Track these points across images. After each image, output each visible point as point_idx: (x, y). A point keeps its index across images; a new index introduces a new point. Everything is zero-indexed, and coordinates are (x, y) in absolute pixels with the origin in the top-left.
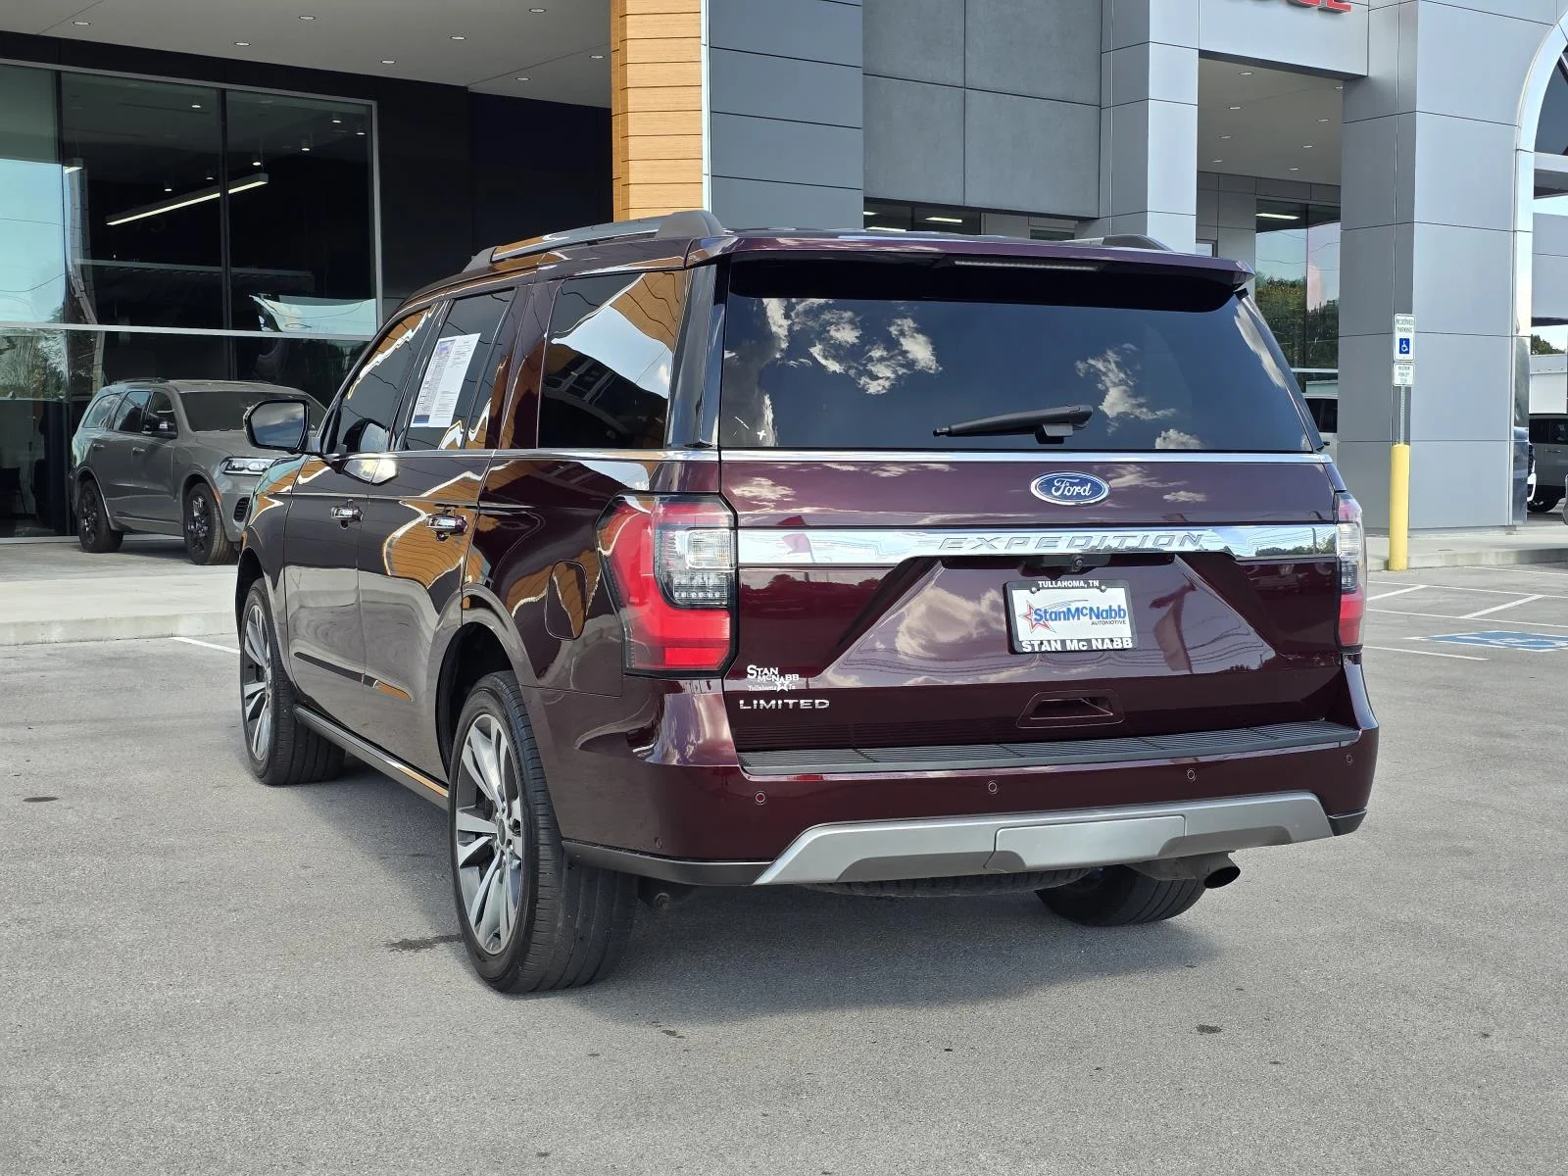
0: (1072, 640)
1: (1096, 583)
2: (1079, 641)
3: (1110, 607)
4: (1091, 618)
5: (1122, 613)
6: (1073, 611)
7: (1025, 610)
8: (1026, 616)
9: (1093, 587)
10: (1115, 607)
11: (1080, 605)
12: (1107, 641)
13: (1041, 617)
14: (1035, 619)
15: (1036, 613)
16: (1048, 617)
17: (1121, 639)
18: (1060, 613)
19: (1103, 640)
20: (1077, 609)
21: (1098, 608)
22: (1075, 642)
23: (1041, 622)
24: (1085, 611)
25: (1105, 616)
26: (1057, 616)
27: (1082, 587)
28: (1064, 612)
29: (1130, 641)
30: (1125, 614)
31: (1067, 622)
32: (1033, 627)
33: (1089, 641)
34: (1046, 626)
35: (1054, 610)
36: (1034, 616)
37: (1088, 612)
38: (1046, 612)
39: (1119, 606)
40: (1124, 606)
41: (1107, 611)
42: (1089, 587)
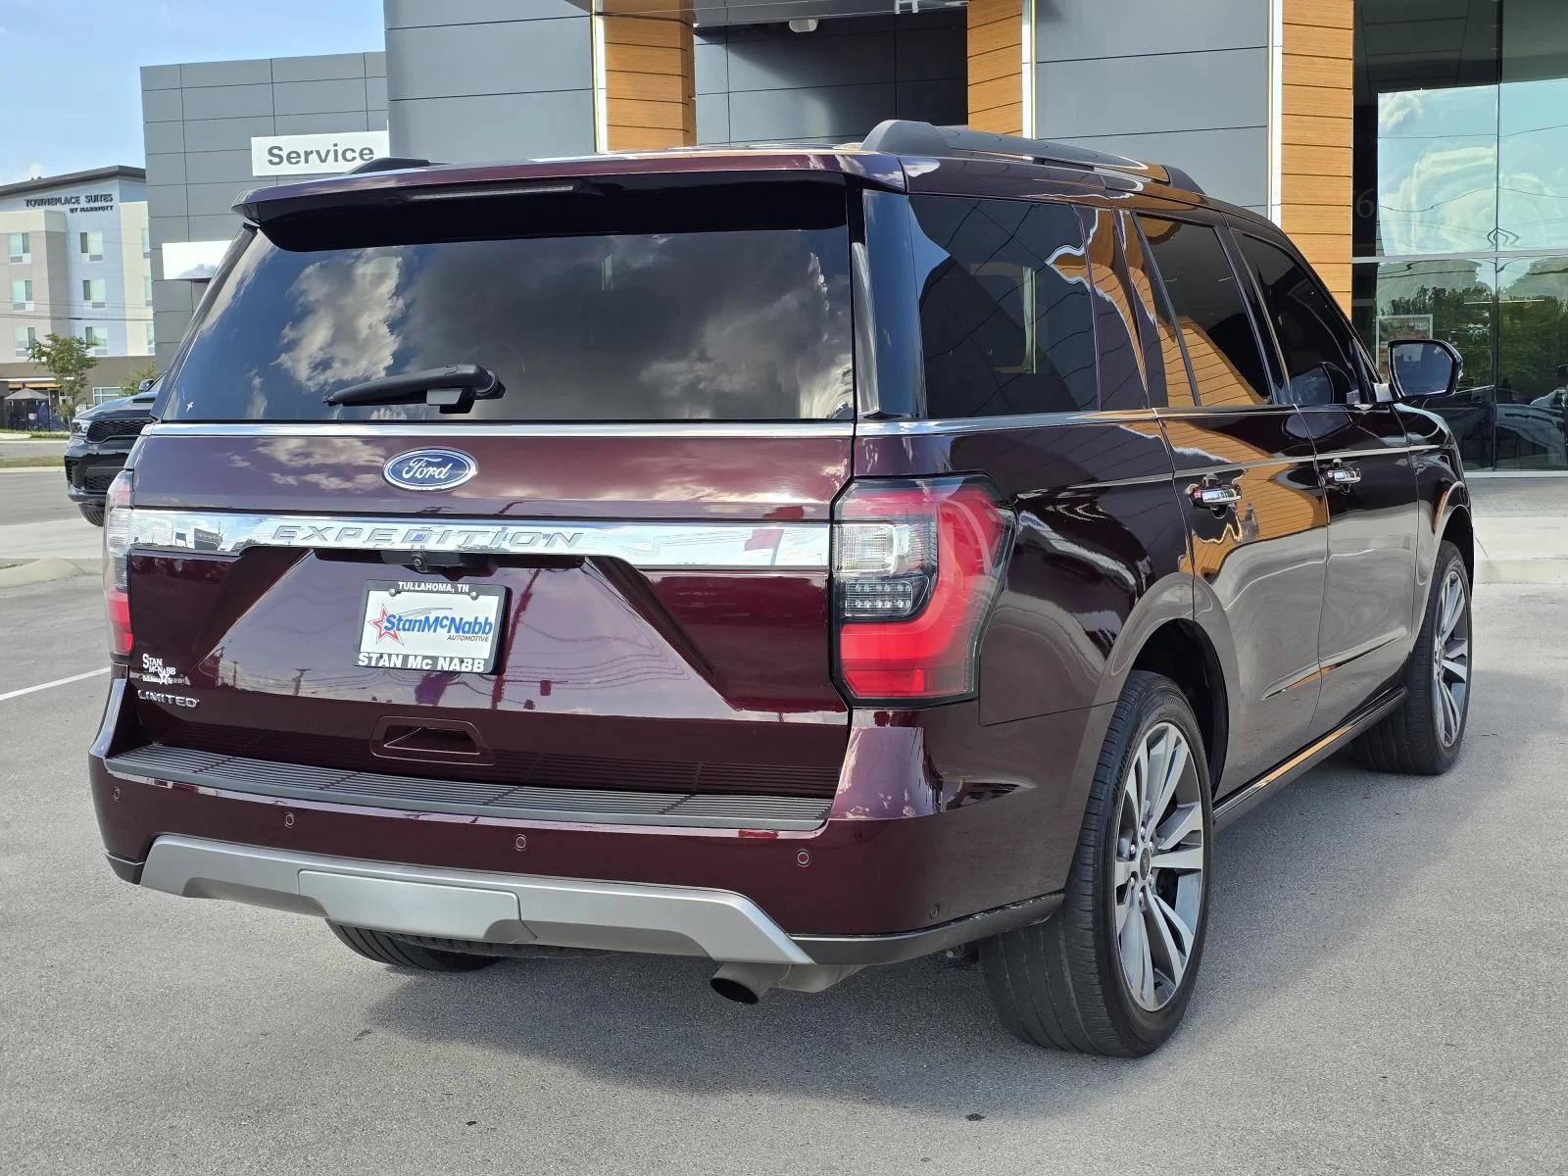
0: (416, 656)
1: (466, 588)
2: (425, 657)
3: (476, 618)
4: (449, 631)
5: (488, 627)
6: (431, 621)
7: (378, 616)
8: (376, 623)
9: (461, 593)
10: (482, 620)
11: (441, 614)
12: (456, 661)
13: (393, 625)
14: (386, 628)
15: (389, 621)
16: (401, 627)
17: (473, 659)
18: (416, 621)
19: (452, 659)
20: (437, 619)
21: (461, 619)
22: (419, 659)
23: (392, 632)
24: (445, 622)
25: (466, 629)
26: (412, 625)
27: (449, 592)
28: (420, 621)
29: (483, 662)
30: (490, 629)
31: (421, 633)
32: (381, 636)
33: (435, 659)
34: (395, 637)
35: (410, 618)
36: (386, 624)
37: (448, 623)
38: (400, 620)
39: (487, 619)
40: (492, 619)
41: (470, 624)
42: (456, 592)
